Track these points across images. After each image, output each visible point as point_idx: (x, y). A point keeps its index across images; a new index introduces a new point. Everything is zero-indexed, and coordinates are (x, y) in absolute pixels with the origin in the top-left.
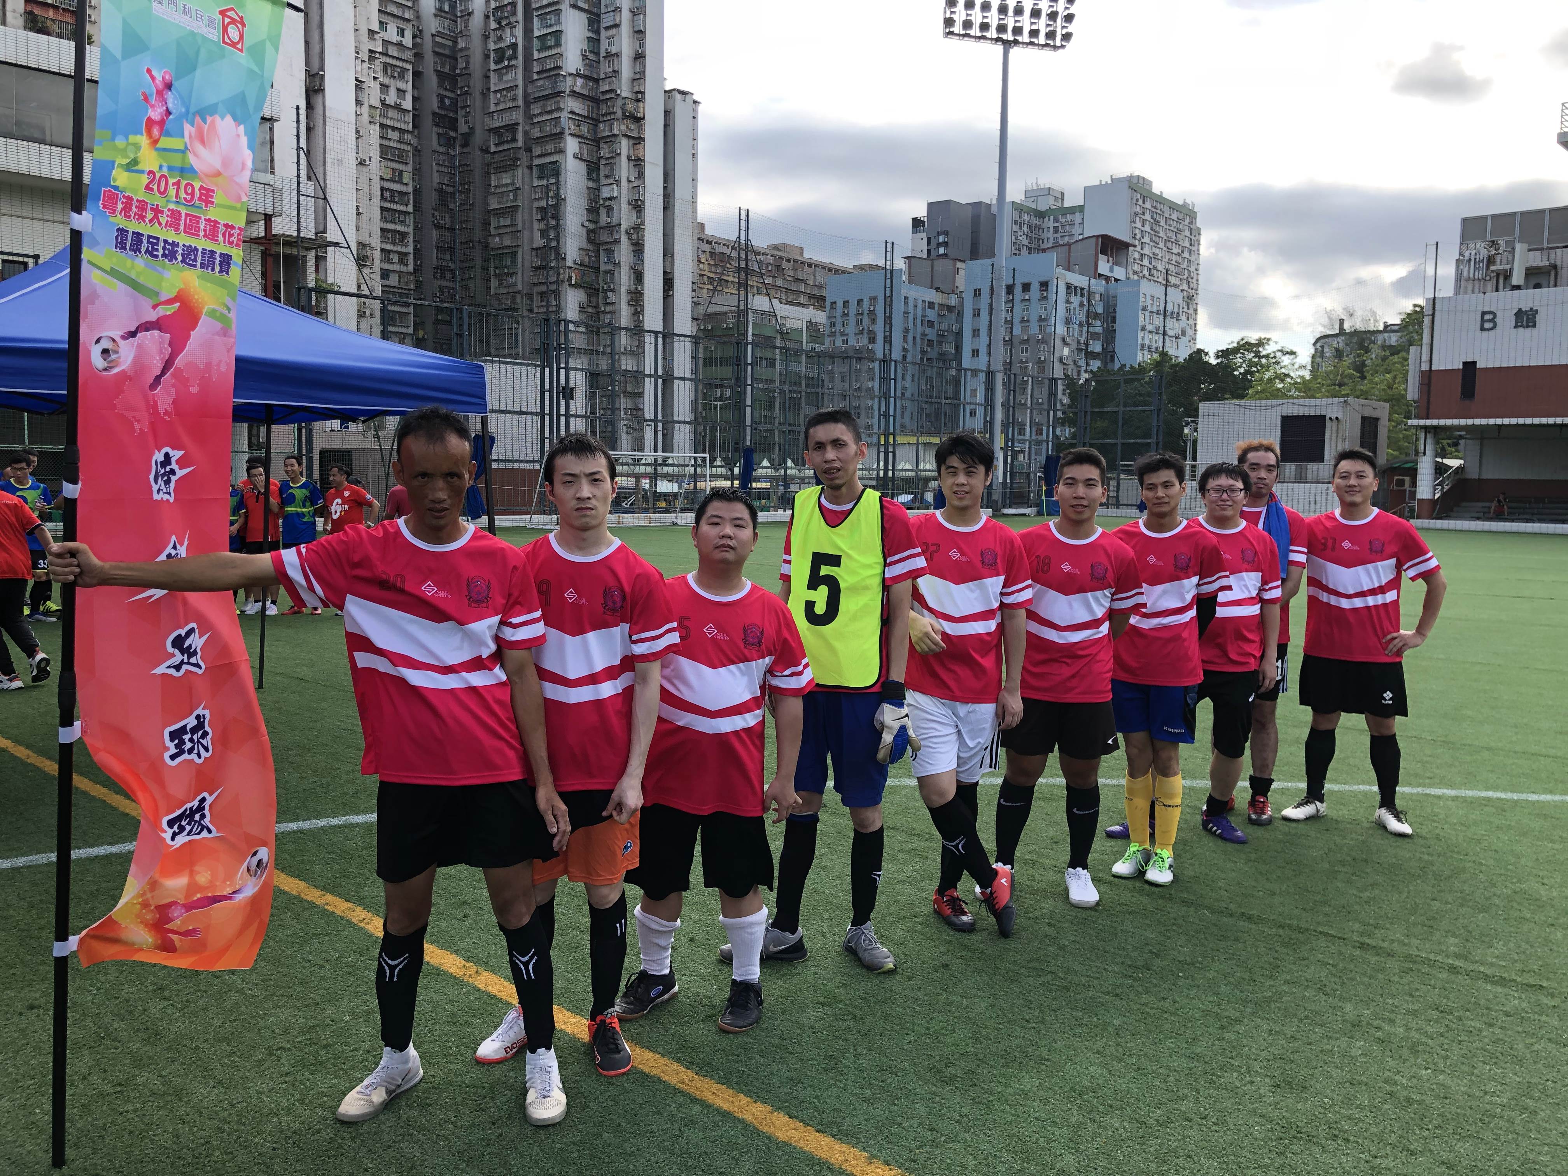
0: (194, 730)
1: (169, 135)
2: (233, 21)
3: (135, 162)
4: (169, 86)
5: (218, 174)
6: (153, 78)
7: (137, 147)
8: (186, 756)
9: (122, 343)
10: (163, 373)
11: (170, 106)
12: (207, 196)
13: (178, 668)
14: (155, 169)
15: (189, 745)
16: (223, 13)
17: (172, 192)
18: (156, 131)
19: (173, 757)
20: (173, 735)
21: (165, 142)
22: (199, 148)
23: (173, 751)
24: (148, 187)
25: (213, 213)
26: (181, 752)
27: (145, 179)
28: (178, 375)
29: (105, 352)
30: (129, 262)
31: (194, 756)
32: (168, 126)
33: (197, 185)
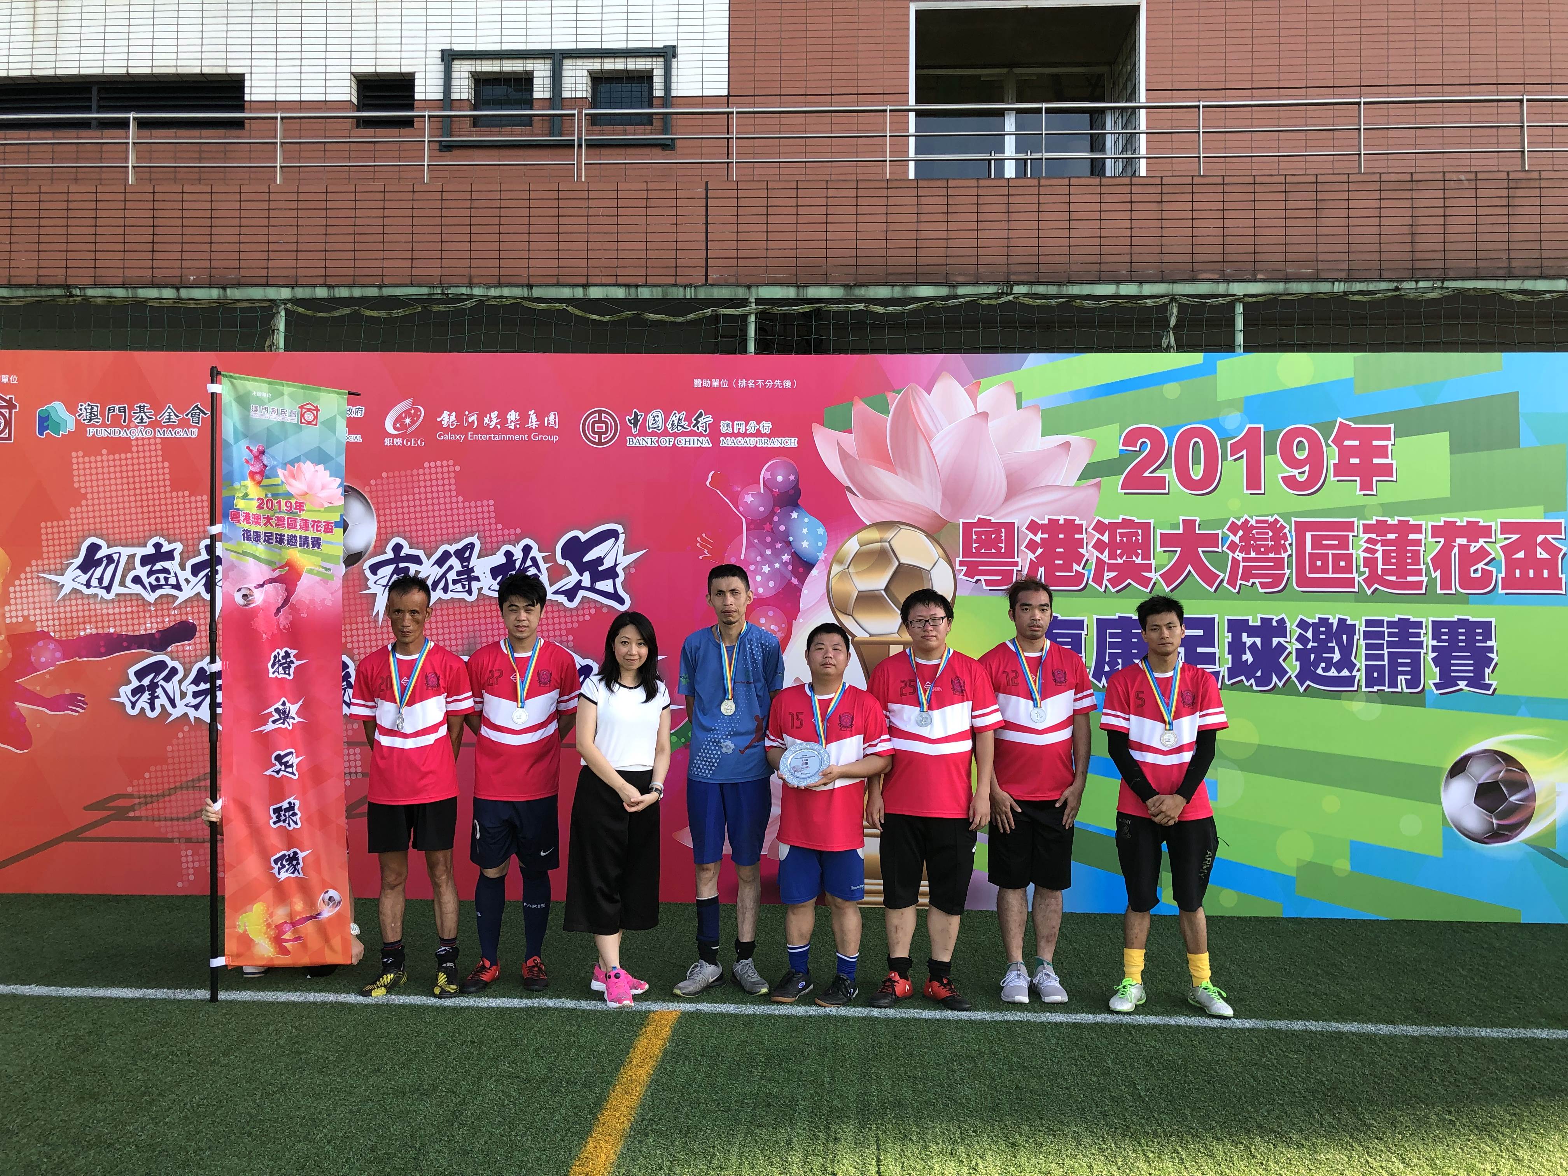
0: (286, 810)
1: (268, 477)
2: (309, 410)
3: (246, 495)
4: (263, 453)
5: (306, 493)
6: (251, 451)
7: (246, 487)
8: (281, 824)
9: (255, 591)
10: (283, 606)
11: (266, 462)
12: (300, 506)
13: (278, 772)
14: (263, 496)
15: (283, 818)
16: (301, 407)
17: (276, 506)
18: (258, 477)
19: (275, 823)
20: (275, 811)
21: (265, 482)
22: (292, 481)
23: (275, 819)
24: (259, 507)
25: (304, 515)
26: (279, 821)
27: (256, 503)
28: (293, 607)
29: (245, 596)
30: (254, 547)
31: (286, 825)
32: (266, 472)
33: (293, 501)
